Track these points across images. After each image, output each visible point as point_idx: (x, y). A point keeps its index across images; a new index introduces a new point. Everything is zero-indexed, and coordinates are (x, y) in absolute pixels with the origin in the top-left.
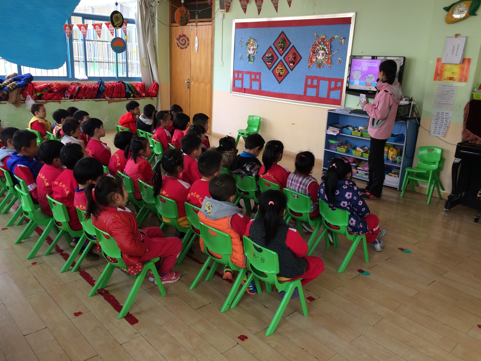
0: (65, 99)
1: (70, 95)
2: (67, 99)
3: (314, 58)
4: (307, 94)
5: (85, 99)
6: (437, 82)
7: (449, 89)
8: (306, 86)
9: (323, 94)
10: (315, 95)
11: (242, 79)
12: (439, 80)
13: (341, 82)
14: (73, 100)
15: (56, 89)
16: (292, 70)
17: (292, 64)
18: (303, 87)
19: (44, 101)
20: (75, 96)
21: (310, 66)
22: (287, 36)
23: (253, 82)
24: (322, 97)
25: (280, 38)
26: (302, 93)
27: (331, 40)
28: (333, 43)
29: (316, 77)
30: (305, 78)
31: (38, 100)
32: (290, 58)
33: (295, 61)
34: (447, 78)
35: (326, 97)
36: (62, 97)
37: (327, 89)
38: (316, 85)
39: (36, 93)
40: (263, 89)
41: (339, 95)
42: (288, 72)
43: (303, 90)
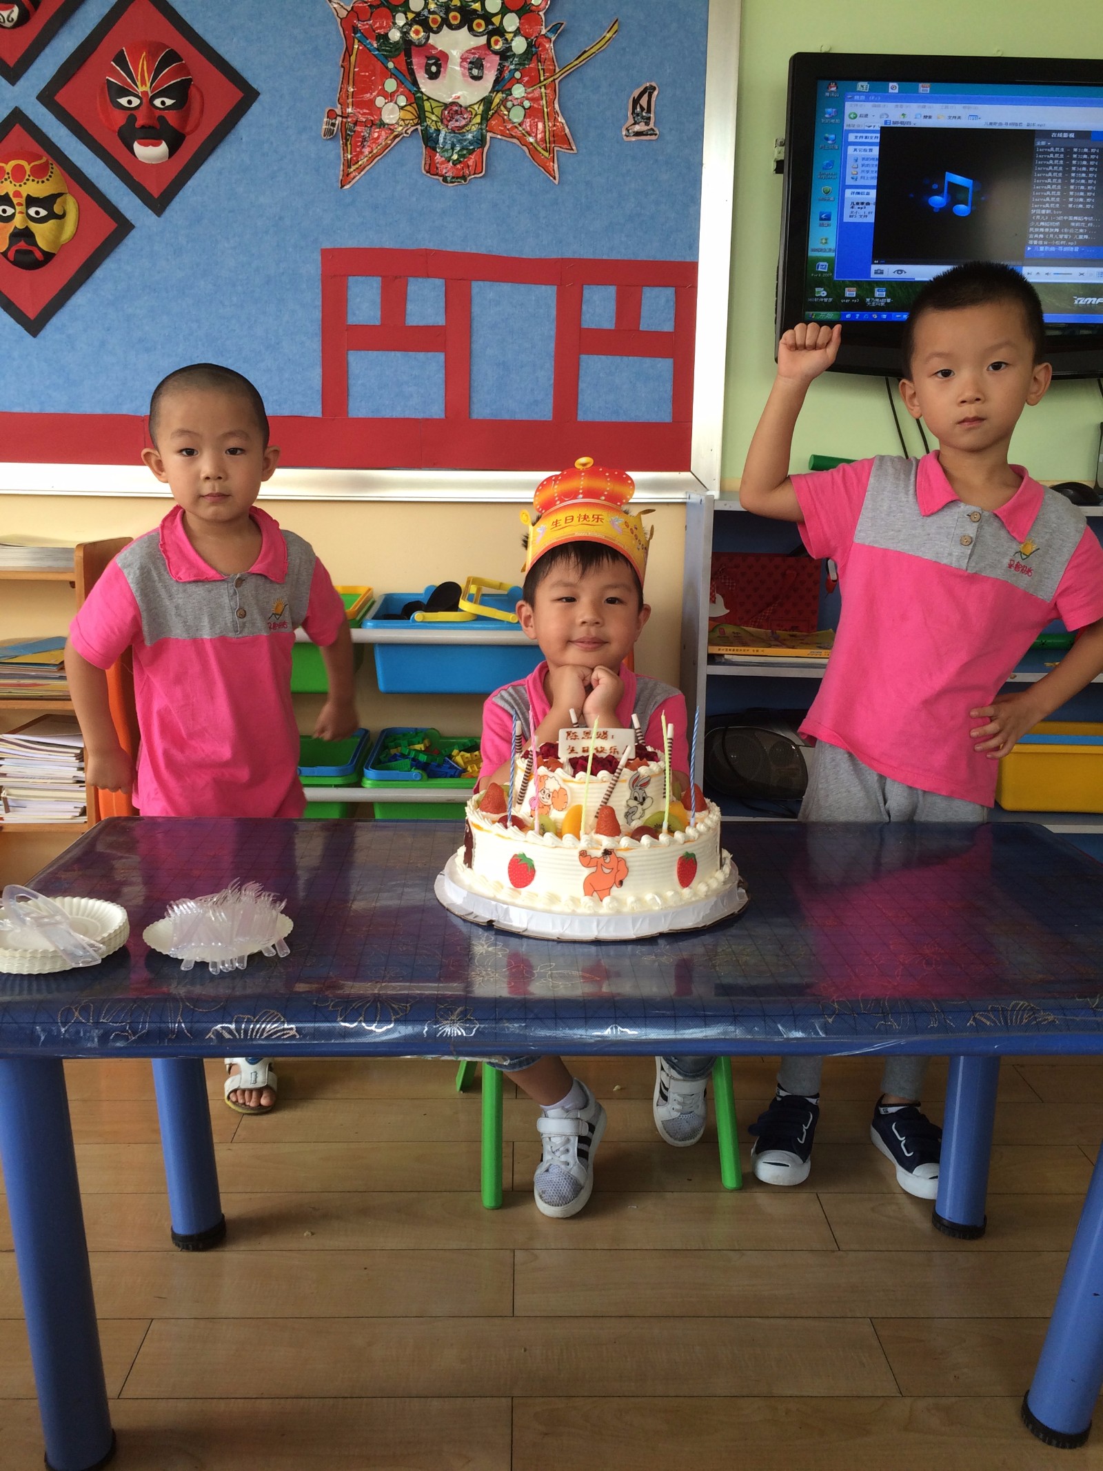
3: (390, 97)
4: (359, 408)
8: (339, 337)
9: (514, 390)
10: (436, 411)
13: (670, 292)
16: (158, 204)
17: (150, 153)
18: (315, 345)
21: (348, 164)
24: (506, 417)
26: (305, 403)
29: (427, 253)
30: (312, 268)
32: (125, 92)
33: (184, 120)
35: (544, 411)
37: (552, 346)
38: (440, 320)
41: (669, 387)
42: (123, 227)
43: (315, 376)
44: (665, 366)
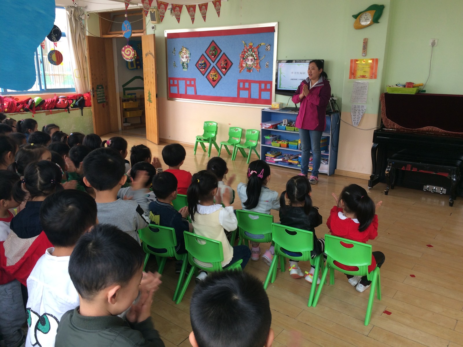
3: (244, 64)
4: (241, 96)
6: (352, 80)
7: (362, 86)
8: (239, 89)
9: (255, 95)
10: (247, 97)
11: (177, 85)
12: (353, 78)
13: (270, 84)
16: (224, 75)
17: (224, 70)
18: (237, 90)
21: (240, 71)
22: (217, 44)
23: (188, 87)
24: (254, 98)
25: (212, 47)
26: (236, 96)
27: (258, 47)
28: (260, 50)
29: (247, 80)
30: (237, 81)
32: (222, 64)
33: (226, 67)
34: (360, 76)
35: (258, 97)
37: (259, 90)
38: (248, 87)
40: (198, 94)
41: (270, 95)
42: (222, 77)
43: (237, 93)
44: (269, 92)
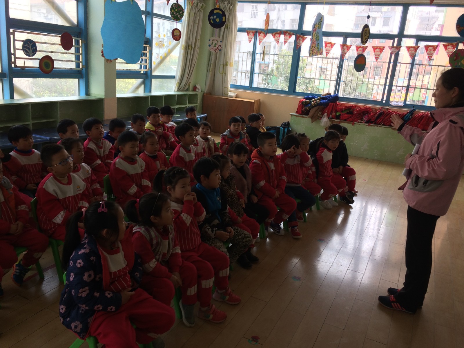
0: (361, 122)
1: (366, 119)
2: (362, 123)
5: (383, 125)
14: (367, 124)
15: (357, 111)
19: (339, 120)
20: (373, 120)
31: (335, 119)
36: (359, 120)
39: (336, 112)
